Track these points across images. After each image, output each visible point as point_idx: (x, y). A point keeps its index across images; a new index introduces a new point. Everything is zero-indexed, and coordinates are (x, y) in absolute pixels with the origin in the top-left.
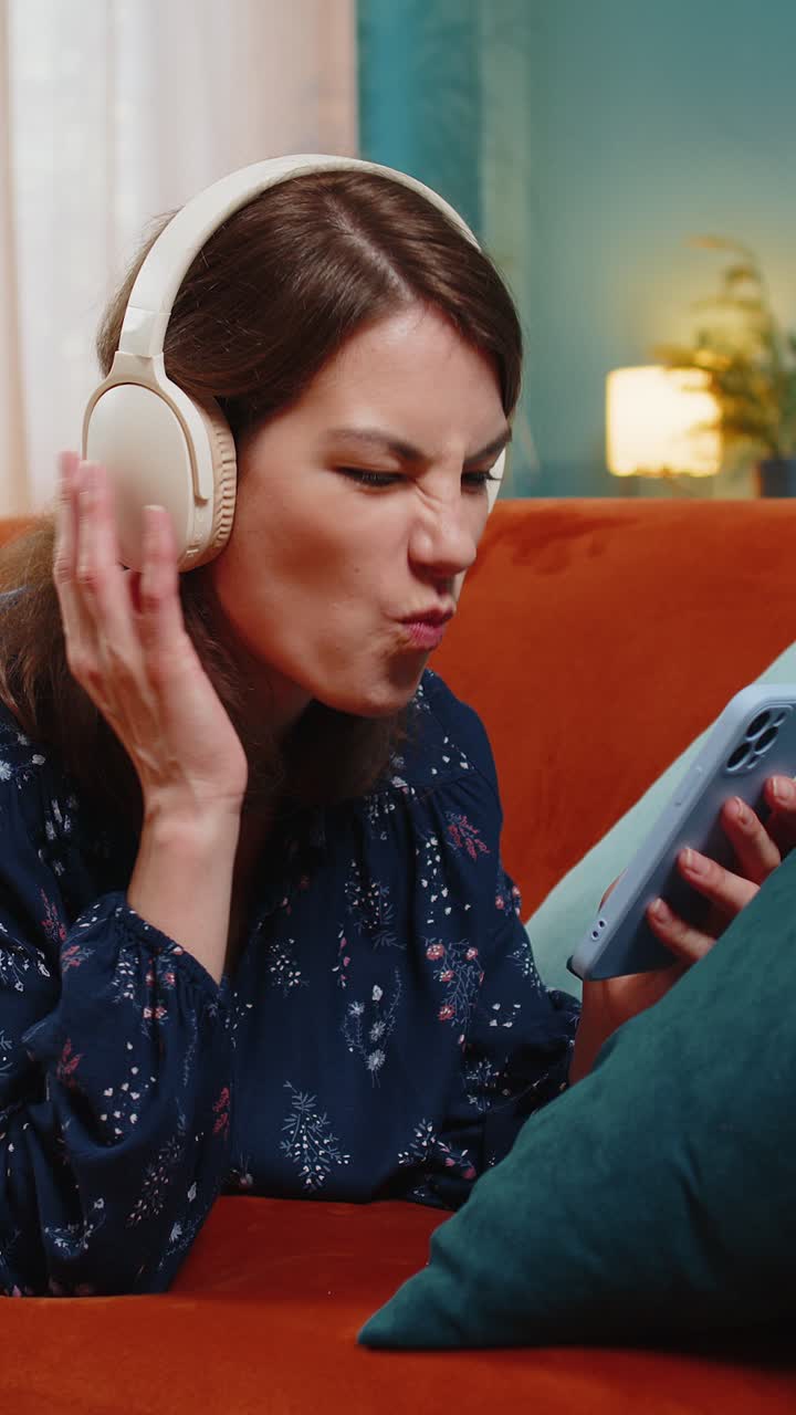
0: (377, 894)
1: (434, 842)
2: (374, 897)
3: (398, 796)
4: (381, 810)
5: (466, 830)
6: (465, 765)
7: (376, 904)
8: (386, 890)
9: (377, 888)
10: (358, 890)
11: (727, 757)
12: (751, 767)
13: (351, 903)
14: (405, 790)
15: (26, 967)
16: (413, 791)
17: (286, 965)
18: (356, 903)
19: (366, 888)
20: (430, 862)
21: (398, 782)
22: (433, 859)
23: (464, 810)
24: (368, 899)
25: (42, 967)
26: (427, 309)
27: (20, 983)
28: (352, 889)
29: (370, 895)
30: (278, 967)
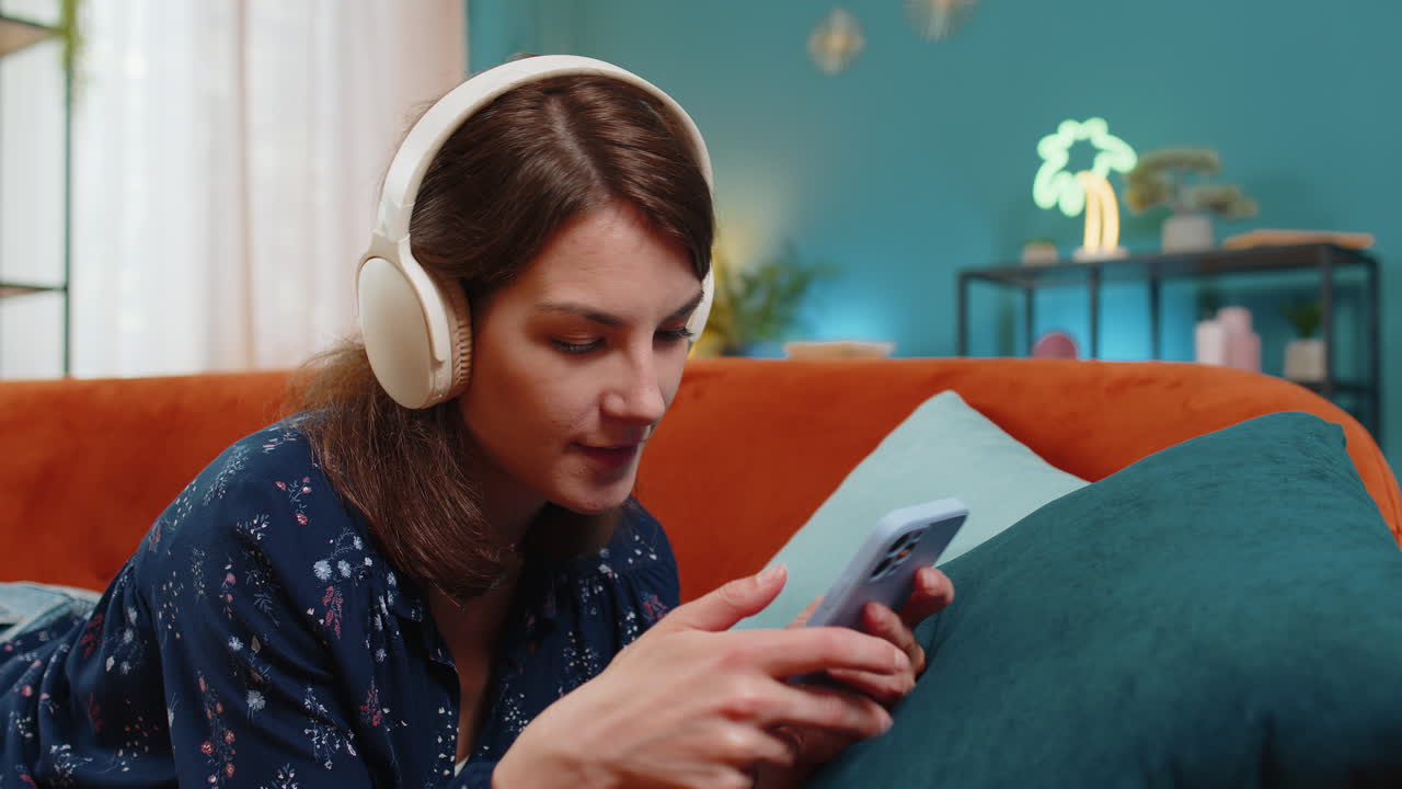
0: (589, 657)
1: (632, 615)
2: (587, 660)
3: (604, 579)
4: (591, 591)
5: (657, 606)
6: (654, 557)
7: (589, 665)
8: (596, 654)
9: (590, 653)
10: (574, 654)
11: (873, 569)
12: (892, 573)
13: (568, 665)
14: (610, 575)
15: (338, 746)
16: (616, 576)
17: (517, 715)
18: (572, 664)
19: (581, 652)
20: (630, 632)
21: (604, 568)
22: (632, 629)
23: (654, 590)
24: (582, 661)
25: (350, 747)
26: (619, 212)
27: (329, 762)
28: (569, 653)
29: (584, 658)
30: (511, 717)
